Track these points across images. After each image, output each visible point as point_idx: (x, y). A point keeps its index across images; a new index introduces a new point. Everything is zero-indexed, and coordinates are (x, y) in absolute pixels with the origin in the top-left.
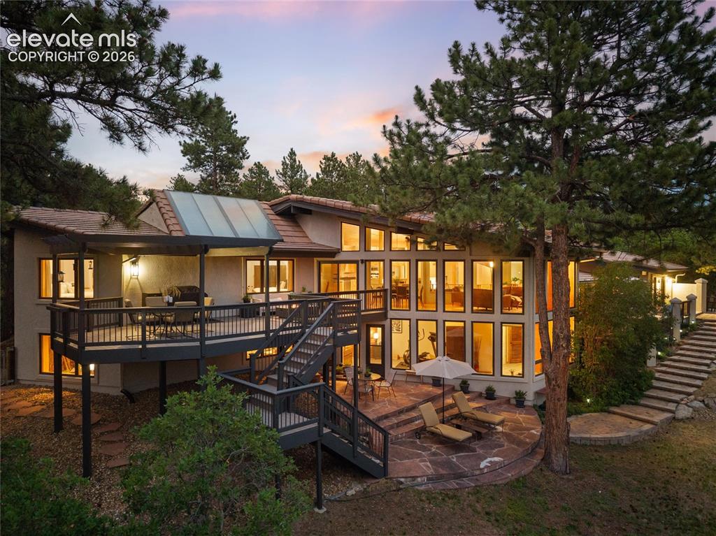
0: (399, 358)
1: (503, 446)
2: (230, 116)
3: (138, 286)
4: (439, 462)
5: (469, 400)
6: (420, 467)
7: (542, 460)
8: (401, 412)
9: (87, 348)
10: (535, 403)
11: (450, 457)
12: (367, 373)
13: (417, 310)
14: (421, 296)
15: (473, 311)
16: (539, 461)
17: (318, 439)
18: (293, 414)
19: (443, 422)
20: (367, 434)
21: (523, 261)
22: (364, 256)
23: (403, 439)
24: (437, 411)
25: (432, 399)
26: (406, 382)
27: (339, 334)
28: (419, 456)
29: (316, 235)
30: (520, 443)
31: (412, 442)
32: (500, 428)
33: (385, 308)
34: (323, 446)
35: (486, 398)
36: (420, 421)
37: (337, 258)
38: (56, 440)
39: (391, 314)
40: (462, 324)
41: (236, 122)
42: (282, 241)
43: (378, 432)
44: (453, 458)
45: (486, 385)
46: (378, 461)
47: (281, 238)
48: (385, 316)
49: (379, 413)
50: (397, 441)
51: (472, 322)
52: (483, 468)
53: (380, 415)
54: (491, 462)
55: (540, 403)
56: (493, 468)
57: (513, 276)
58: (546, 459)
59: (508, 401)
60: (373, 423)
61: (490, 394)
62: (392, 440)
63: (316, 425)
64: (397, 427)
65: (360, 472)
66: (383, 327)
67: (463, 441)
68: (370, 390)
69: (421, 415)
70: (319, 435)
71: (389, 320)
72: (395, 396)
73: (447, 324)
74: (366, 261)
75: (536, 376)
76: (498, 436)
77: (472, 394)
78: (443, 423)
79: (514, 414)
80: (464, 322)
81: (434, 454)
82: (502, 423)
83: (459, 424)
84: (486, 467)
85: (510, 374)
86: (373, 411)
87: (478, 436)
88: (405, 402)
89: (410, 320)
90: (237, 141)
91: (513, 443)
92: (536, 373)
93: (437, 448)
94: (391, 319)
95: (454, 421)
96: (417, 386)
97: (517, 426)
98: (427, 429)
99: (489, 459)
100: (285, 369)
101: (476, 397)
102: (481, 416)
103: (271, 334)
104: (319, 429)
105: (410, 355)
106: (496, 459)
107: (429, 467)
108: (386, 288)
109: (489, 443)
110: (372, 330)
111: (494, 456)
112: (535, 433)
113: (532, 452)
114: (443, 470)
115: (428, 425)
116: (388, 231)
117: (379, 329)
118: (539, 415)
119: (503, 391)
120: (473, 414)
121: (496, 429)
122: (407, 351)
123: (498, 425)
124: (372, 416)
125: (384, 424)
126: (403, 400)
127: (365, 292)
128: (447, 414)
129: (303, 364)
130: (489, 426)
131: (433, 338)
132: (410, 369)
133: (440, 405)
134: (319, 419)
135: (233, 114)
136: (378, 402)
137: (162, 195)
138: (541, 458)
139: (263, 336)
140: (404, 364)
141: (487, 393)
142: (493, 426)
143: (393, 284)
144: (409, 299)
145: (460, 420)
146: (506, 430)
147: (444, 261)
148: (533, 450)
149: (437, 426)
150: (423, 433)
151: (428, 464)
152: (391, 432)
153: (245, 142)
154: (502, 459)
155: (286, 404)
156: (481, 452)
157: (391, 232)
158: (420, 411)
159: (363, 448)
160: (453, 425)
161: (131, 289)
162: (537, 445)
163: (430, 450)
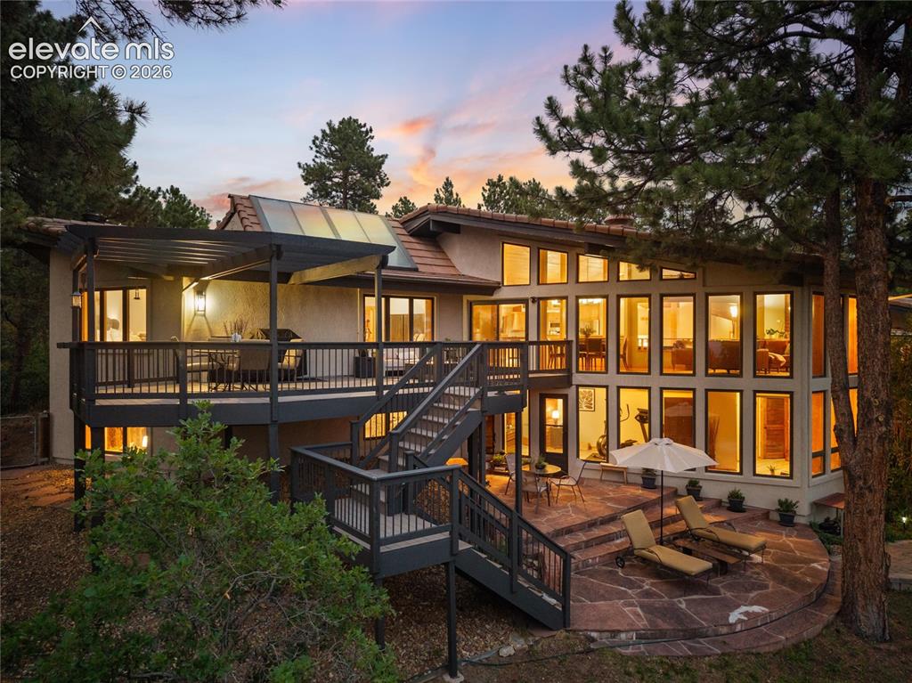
0: (590, 448)
1: (766, 587)
2: (364, 129)
3: (206, 327)
4: (656, 608)
5: (704, 511)
6: (624, 615)
7: (838, 614)
8: (592, 525)
9: (99, 402)
10: (812, 520)
11: (676, 600)
12: (540, 463)
13: (618, 372)
14: (625, 354)
15: (707, 374)
16: (832, 616)
17: (447, 558)
18: (413, 517)
19: (661, 542)
20: (537, 556)
21: (791, 293)
22: (537, 292)
23: (596, 567)
24: (653, 525)
25: (644, 506)
26: (601, 480)
27: (491, 394)
28: (622, 595)
29: (466, 263)
30: (795, 584)
31: (610, 572)
32: (757, 558)
33: (569, 370)
34: (458, 571)
35: (729, 509)
36: (623, 540)
37: (496, 297)
38: (73, 542)
39: (577, 378)
40: (689, 395)
41: (372, 138)
42: (416, 270)
43: (552, 552)
44: (680, 602)
45: (729, 488)
46: (553, 601)
47: (414, 267)
48: (567, 381)
49: (558, 524)
50: (585, 569)
51: (707, 391)
52: (735, 624)
53: (558, 527)
54: (746, 613)
55: (820, 520)
56: (752, 622)
57: (767, 327)
58: (846, 613)
59: (766, 515)
60: (546, 538)
61: (735, 503)
62: (577, 567)
63: (445, 535)
64: (587, 547)
65: (525, 619)
66: (565, 398)
67: (696, 576)
68: (543, 489)
69: (626, 531)
70: (452, 554)
71: (574, 387)
72: (584, 501)
73: (667, 394)
74: (540, 299)
75: (814, 477)
76: (757, 570)
77: (708, 502)
78: (662, 544)
79: (780, 537)
80: (694, 390)
81: (648, 594)
82: (761, 549)
83: (687, 546)
84: (740, 621)
85: (769, 473)
86: (548, 521)
87: (721, 568)
88: (599, 509)
89: (607, 387)
90: (372, 161)
91: (783, 582)
92: (813, 474)
93: (652, 584)
94: (578, 386)
95: (680, 542)
96: (618, 487)
97: (788, 556)
98: (635, 552)
99: (744, 609)
100: (401, 444)
101: (713, 507)
102: (725, 535)
103: (385, 392)
104: (452, 543)
105: (607, 443)
106: (756, 609)
107: (639, 615)
108: (569, 339)
109: (741, 580)
110: (549, 403)
111: (752, 605)
112: (820, 567)
113: (818, 601)
114: (664, 621)
115: (637, 545)
116: (573, 253)
117: (560, 401)
118: (820, 538)
119: (757, 499)
120: (711, 532)
121: (751, 559)
122: (603, 437)
123: (753, 553)
124: (545, 529)
125: (565, 542)
126: (596, 507)
127: (538, 343)
128: (667, 530)
129: (432, 438)
130: (738, 551)
131: (643, 417)
132: (608, 462)
133: (656, 516)
134: (452, 526)
135: (368, 127)
136: (556, 509)
137: (246, 203)
138: (836, 611)
139: (373, 393)
140: (598, 456)
141: (730, 501)
142: (747, 553)
143: (581, 336)
144: (606, 357)
145: (689, 541)
146: (768, 560)
147: (662, 296)
148: (819, 596)
149: (652, 549)
150: (626, 558)
151: (639, 610)
152: (576, 554)
153: (383, 162)
154: (767, 610)
155: (403, 501)
156: (729, 594)
157: (578, 255)
158: (623, 522)
159: (529, 579)
160: (677, 548)
161: (195, 330)
162: (826, 588)
163: (641, 587)
